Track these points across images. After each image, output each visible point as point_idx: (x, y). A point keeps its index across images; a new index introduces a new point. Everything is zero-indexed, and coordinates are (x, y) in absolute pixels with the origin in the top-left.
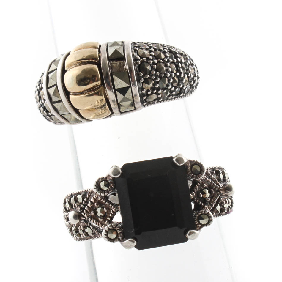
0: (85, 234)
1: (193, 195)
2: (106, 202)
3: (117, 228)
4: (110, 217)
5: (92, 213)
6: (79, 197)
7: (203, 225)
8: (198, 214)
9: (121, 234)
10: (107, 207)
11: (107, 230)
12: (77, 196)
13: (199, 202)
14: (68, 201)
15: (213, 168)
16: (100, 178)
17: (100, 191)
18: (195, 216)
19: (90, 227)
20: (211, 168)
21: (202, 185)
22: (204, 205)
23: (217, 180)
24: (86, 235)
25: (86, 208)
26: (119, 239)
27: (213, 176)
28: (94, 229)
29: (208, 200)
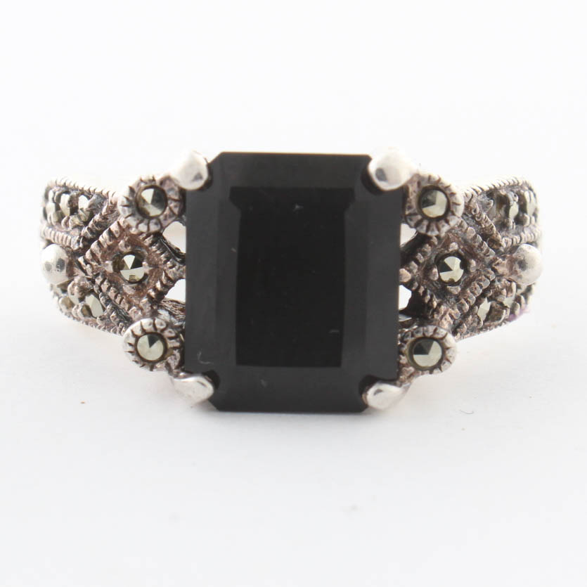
0: (82, 311)
1: (410, 271)
2: (151, 245)
3: (167, 334)
4: (155, 289)
5: (109, 267)
6: (84, 203)
7: (420, 369)
8: (413, 336)
9: (177, 353)
10: (153, 259)
11: (138, 332)
12: (78, 195)
13: (425, 293)
14: (53, 199)
15: (491, 189)
16: (143, 179)
17: (138, 216)
18: (402, 340)
19: (97, 296)
20: (486, 189)
21: (446, 243)
22: (439, 305)
23: (495, 229)
24: (86, 312)
25: (94, 246)
26: (168, 365)
27: (484, 215)
28: (108, 307)
29: (456, 290)
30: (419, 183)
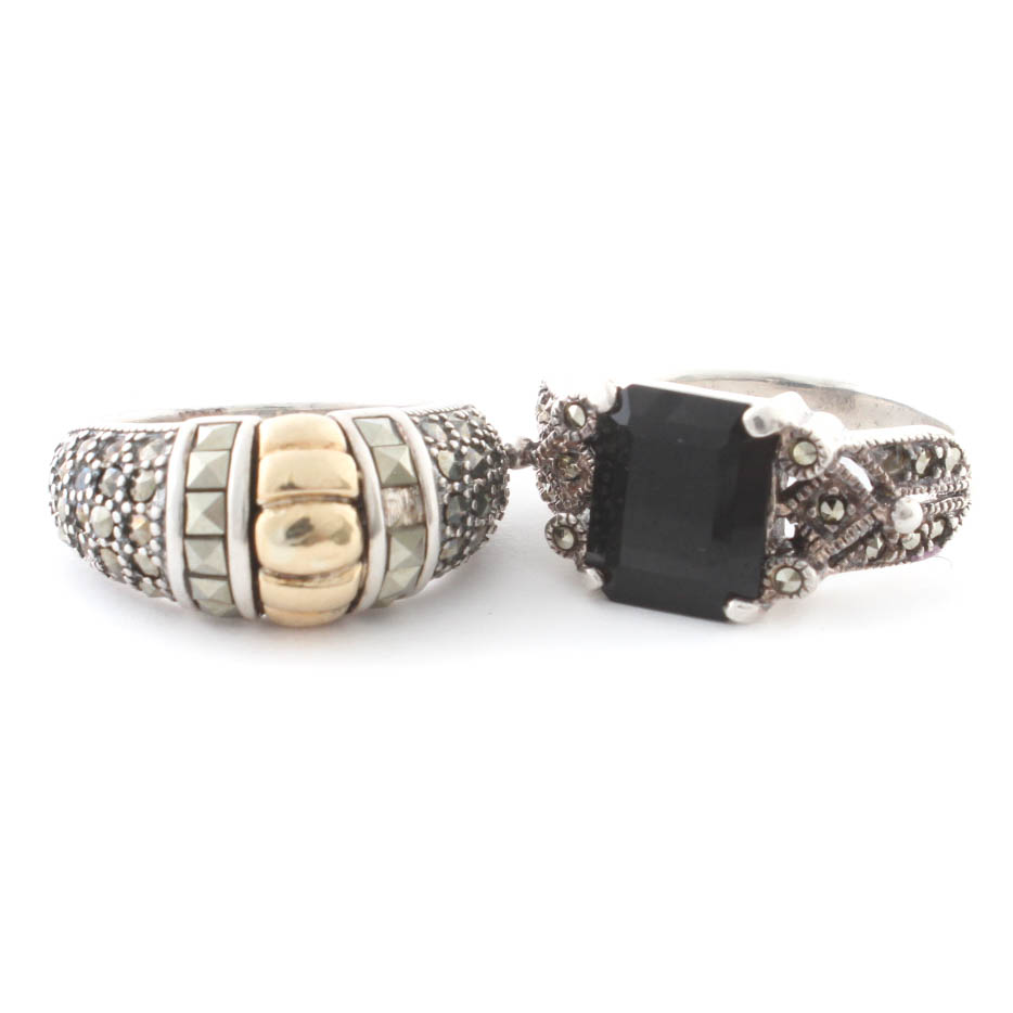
1: (790, 507)
3: (578, 529)
4: (583, 488)
7: (781, 593)
10: (583, 462)
13: (803, 527)
15: (888, 443)
21: (828, 486)
23: (888, 479)
26: (576, 556)
27: (876, 466)
29: (833, 529)
30: (792, 435)
